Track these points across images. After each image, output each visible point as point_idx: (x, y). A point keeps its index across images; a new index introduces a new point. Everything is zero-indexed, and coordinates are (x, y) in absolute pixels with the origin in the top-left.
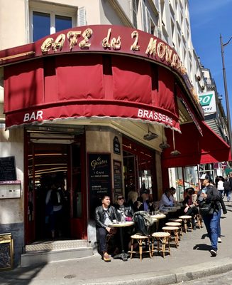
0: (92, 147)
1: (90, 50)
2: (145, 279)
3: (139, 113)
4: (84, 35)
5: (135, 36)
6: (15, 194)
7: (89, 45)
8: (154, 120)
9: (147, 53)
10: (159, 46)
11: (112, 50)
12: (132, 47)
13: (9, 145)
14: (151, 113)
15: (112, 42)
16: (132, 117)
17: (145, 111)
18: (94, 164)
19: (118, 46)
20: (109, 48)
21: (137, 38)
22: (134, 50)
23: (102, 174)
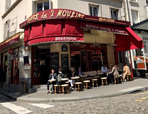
0: (52, 51)
1: (38, 20)
2: (40, 99)
3: (56, 39)
4: (36, 16)
5: (52, 12)
6: (28, 68)
7: (37, 19)
8: (64, 40)
9: (57, 16)
10: (63, 12)
11: (44, 19)
12: (51, 16)
13: (27, 52)
14: (62, 37)
15: (44, 16)
16: (53, 41)
17: (59, 37)
18: (53, 57)
19: (46, 17)
20: (43, 19)
21: (53, 13)
22: (52, 17)
23: (55, 61)
